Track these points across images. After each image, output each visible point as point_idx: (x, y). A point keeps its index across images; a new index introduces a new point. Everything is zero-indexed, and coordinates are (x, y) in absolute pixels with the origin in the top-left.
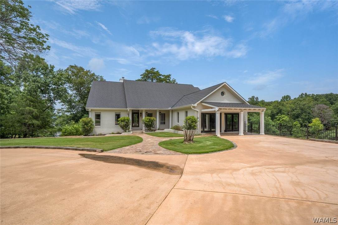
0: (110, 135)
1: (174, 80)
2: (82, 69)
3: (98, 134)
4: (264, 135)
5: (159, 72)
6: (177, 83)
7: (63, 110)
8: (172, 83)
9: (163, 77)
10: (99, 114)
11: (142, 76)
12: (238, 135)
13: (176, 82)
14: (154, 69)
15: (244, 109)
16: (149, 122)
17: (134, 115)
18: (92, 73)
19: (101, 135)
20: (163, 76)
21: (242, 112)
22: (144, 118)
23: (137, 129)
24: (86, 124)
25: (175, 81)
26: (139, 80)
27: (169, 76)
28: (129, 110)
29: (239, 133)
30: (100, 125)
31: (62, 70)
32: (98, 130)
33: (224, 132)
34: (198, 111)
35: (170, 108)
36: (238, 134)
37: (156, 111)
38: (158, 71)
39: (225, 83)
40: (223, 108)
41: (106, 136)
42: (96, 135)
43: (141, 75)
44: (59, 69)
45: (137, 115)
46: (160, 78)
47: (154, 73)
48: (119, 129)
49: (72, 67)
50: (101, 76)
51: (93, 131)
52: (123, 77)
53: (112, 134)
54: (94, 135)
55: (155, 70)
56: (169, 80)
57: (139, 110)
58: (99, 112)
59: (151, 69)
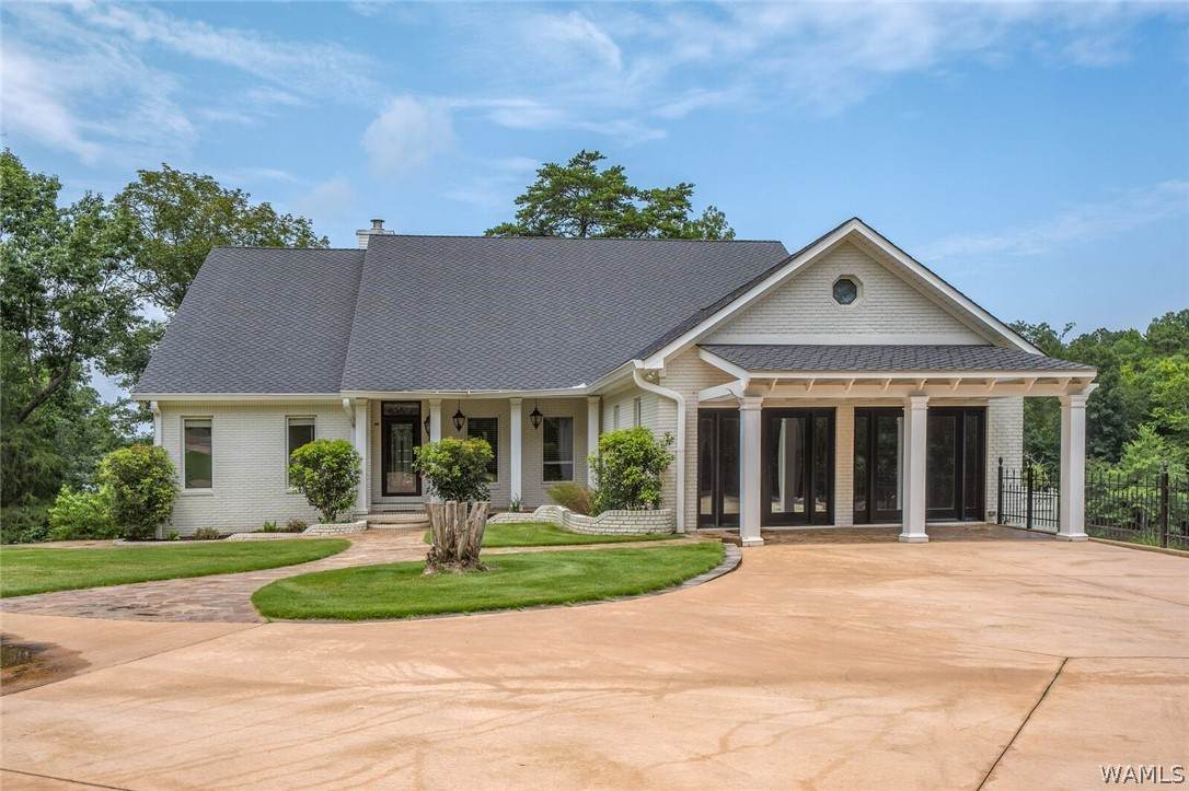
0: (250, 537)
1: (715, 219)
2: (206, 185)
3: (193, 532)
4: (1079, 540)
5: (623, 173)
6: (731, 234)
7: (127, 411)
8: (700, 234)
9: (645, 204)
10: (206, 426)
11: (526, 205)
12: (897, 541)
13: (723, 233)
14: (594, 157)
15: (928, 382)
16: (449, 466)
17: (396, 428)
18: (253, 203)
19: (209, 535)
20: (645, 196)
21: (913, 399)
22: (436, 441)
23: (409, 507)
24: (129, 476)
25: (718, 220)
26: (506, 230)
27: (680, 195)
28: (346, 402)
29: (900, 530)
30: (211, 487)
31: (100, 199)
32: (196, 508)
33: (850, 524)
34: (675, 402)
35: (583, 386)
36: (894, 536)
37: (506, 404)
38: (616, 170)
39: (855, 226)
40: (814, 376)
41: (229, 539)
42: (182, 539)
43: (520, 201)
44: (82, 197)
45: (409, 427)
46: (629, 208)
47: (593, 184)
48: (297, 505)
49: (150, 178)
50: (299, 222)
51: (175, 517)
52: (374, 221)
53: (266, 531)
54: (172, 538)
55: (600, 168)
56: (678, 217)
57: (419, 402)
58: (206, 413)
59: (576, 162)
